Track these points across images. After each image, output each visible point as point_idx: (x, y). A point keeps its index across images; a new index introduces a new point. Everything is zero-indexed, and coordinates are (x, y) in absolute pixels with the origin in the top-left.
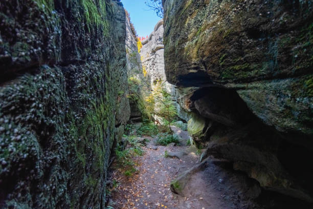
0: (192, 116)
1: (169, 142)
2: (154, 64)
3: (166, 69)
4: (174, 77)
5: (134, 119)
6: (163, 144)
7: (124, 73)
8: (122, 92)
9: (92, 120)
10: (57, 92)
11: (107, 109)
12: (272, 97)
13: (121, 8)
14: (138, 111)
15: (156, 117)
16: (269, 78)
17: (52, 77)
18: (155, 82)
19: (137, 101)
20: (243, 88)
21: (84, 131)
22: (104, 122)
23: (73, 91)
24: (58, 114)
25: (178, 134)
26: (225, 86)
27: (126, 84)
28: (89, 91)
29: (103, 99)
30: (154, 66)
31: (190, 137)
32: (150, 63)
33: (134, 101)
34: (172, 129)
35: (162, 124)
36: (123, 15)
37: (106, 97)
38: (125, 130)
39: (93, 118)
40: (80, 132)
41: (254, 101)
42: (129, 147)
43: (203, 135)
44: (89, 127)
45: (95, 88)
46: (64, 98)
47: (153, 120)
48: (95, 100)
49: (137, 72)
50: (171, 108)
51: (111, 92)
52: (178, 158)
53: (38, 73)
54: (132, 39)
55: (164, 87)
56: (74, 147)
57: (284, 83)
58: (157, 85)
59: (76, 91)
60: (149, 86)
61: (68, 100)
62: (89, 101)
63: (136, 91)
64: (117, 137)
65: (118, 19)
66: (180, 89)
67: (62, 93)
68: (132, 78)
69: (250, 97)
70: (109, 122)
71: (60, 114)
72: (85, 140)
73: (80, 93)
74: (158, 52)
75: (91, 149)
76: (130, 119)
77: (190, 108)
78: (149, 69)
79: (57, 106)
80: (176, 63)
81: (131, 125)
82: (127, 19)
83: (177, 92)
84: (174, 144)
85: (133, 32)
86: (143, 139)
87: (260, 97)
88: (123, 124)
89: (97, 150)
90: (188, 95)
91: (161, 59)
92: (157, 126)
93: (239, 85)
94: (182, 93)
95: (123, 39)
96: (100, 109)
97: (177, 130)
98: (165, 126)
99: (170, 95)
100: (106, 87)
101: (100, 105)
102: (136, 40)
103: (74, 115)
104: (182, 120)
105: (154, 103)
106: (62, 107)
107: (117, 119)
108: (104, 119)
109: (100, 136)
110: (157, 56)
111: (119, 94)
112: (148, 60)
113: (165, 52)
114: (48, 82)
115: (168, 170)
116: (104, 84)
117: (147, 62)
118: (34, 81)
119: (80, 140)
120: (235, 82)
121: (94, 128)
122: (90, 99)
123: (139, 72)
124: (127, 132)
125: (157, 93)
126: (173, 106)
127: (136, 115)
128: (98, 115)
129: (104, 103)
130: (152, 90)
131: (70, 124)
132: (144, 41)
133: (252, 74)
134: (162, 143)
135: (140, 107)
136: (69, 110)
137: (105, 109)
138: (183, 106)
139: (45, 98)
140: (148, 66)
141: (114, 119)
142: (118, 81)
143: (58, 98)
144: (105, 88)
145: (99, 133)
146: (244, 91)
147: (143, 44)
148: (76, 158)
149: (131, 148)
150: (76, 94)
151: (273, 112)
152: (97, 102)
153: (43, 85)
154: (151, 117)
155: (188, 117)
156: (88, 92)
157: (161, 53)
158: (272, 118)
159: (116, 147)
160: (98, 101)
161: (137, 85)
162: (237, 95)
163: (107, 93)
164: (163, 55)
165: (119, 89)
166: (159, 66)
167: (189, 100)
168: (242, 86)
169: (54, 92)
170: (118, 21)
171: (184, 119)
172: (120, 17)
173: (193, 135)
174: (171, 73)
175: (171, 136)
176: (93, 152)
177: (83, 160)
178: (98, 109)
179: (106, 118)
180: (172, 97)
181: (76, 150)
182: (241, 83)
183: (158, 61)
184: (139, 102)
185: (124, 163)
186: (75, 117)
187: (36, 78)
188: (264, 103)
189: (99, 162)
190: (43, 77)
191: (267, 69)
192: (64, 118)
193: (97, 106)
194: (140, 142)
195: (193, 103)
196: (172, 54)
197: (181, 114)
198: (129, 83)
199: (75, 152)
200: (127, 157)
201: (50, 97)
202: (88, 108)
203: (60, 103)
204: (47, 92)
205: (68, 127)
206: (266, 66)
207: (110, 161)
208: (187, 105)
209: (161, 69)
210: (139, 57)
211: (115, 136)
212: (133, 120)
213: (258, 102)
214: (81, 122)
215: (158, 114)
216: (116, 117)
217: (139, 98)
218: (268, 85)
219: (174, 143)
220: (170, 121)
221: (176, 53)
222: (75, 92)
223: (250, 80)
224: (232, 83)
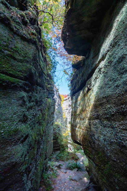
1: (74, 168)
5: (55, 148)
6: (71, 168)
14: (58, 143)
15: (69, 146)
32: (68, 111)
33: (56, 138)
34: (78, 156)
42: (50, 171)
52: (76, 181)
54: (58, 101)
68: (56, 123)
84: (77, 169)
86: (59, 164)
88: (48, 157)
97: (81, 157)
111: (48, 141)
112: (67, 109)
115: (70, 189)
127: (56, 146)
135: (59, 141)
140: (66, 113)
147: (65, 100)
161: (59, 127)
173: (86, 167)
184: (59, 138)
185: (46, 183)
194: (57, 167)
200: (48, 178)
211: (43, 166)
216: (45, 155)
217: (59, 135)
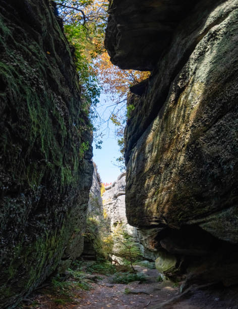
0: (160, 255)
1: (131, 281)
2: (115, 208)
3: (127, 212)
4: (135, 220)
5: (86, 256)
7: (84, 216)
8: (78, 230)
9: (40, 247)
10: (21, 215)
11: (58, 242)
12: (227, 222)
13: (90, 165)
14: (93, 249)
15: (113, 257)
16: (219, 210)
17: (23, 203)
18: (115, 224)
19: (92, 240)
20: (204, 222)
21: (28, 253)
22: (51, 252)
23: (33, 218)
24: (14, 231)
25: (144, 273)
26: (188, 223)
27: (84, 223)
28: (47, 222)
29: (57, 232)
30: (115, 210)
31: (160, 274)
32: (112, 206)
33: (89, 240)
34: (136, 269)
35: (122, 264)
36: (91, 170)
37: (61, 231)
38: (72, 264)
39: (41, 246)
40: (23, 252)
41: (215, 230)
42: (72, 281)
43: (177, 270)
44: (33, 251)
45: (53, 221)
46: (24, 221)
47: (111, 260)
48: (49, 231)
49: (98, 214)
50: (132, 249)
51: (67, 227)
53: (16, 198)
54: (96, 185)
55: (125, 229)
56: (11, 261)
57: (230, 211)
58: (117, 227)
59: (36, 219)
60: (108, 228)
61: (26, 223)
62: (43, 230)
63: (93, 231)
64: (59, 269)
65: (87, 173)
66: (143, 231)
67: (24, 217)
68: (91, 218)
69: (212, 228)
70: (56, 254)
71: (15, 232)
72: (24, 260)
73: (38, 222)
74: (119, 197)
75: (25, 269)
76: (81, 256)
77: (156, 247)
78: (110, 212)
79: (15, 225)
80: (137, 207)
81: (80, 262)
82: (95, 169)
83: (139, 234)
85: (98, 180)
86: (93, 276)
87: (219, 225)
88: (71, 259)
89: (31, 272)
90: (152, 236)
91: (122, 204)
92: (114, 265)
93: (199, 221)
94: (145, 235)
95: (88, 188)
96: (51, 240)
97: (142, 270)
98: (126, 266)
99: (132, 237)
100: (64, 222)
101: (52, 237)
102: (100, 186)
103: (25, 237)
104: (147, 260)
105: (113, 244)
106: (19, 227)
107: (65, 253)
108: (52, 250)
109: (40, 262)
110: (119, 201)
111: (75, 231)
112: (110, 204)
113: (126, 198)
114: (19, 205)
116: (62, 220)
117: (108, 206)
118: (10, 202)
119: (19, 258)
120: (196, 218)
121: (38, 254)
122: (45, 229)
123: (100, 214)
124: (74, 267)
125: (117, 234)
126: (136, 248)
127: (89, 253)
128: (47, 245)
129: (57, 236)
130: (111, 232)
131: (18, 242)
132: (107, 187)
133: (206, 209)
134: (121, 281)
135: (95, 246)
136: (23, 232)
137: (56, 241)
138: (148, 247)
139: (11, 216)
140: (109, 209)
141: (62, 253)
142: (77, 219)
143: (19, 220)
144: (62, 223)
145: (41, 259)
146: (205, 224)
147: (107, 189)
148: (7, 269)
149: (73, 282)
150: (35, 221)
151: (233, 232)
152: (50, 233)
153: (14, 207)
154: (108, 256)
155: (155, 256)
156: (45, 223)
157: (122, 198)
158: (234, 238)
159: (55, 277)
160: (52, 232)
161: (96, 225)
162: (201, 228)
163: (63, 228)
164: (124, 200)
165: (76, 226)
166: (120, 210)
167: (153, 241)
168: (202, 220)
169: (19, 214)
170: (86, 174)
171: (150, 258)
172: (88, 171)
173: (164, 272)
174: (132, 216)
175: (134, 275)
176: (26, 272)
177: (12, 274)
178: (49, 240)
179: (54, 250)
180: (134, 239)
181: (11, 264)
182: (200, 219)
183: (119, 205)
184: (96, 241)
185: (58, 292)
186: (25, 239)
187: (12, 201)
188: (224, 229)
189: (27, 282)
190: (17, 201)
191: (215, 204)
192: (16, 236)
193: (49, 237)
195: (159, 242)
196: (133, 199)
197: (146, 254)
198: (87, 222)
199: (9, 265)
200: (65, 288)
201: (14, 217)
202: (40, 236)
203: (19, 224)
204: (14, 213)
205: (15, 244)
206: (214, 202)
207: (41, 285)
208: (152, 245)
209: (122, 212)
210: (101, 201)
211: (57, 267)
212: (84, 258)
213: (219, 229)
214: (28, 245)
215: (116, 255)
216: (65, 250)
217: (96, 237)
218: (221, 215)
219: (139, 282)
220: (133, 261)
221: (137, 199)
222: (34, 219)
223: (206, 215)
224: (192, 219)
